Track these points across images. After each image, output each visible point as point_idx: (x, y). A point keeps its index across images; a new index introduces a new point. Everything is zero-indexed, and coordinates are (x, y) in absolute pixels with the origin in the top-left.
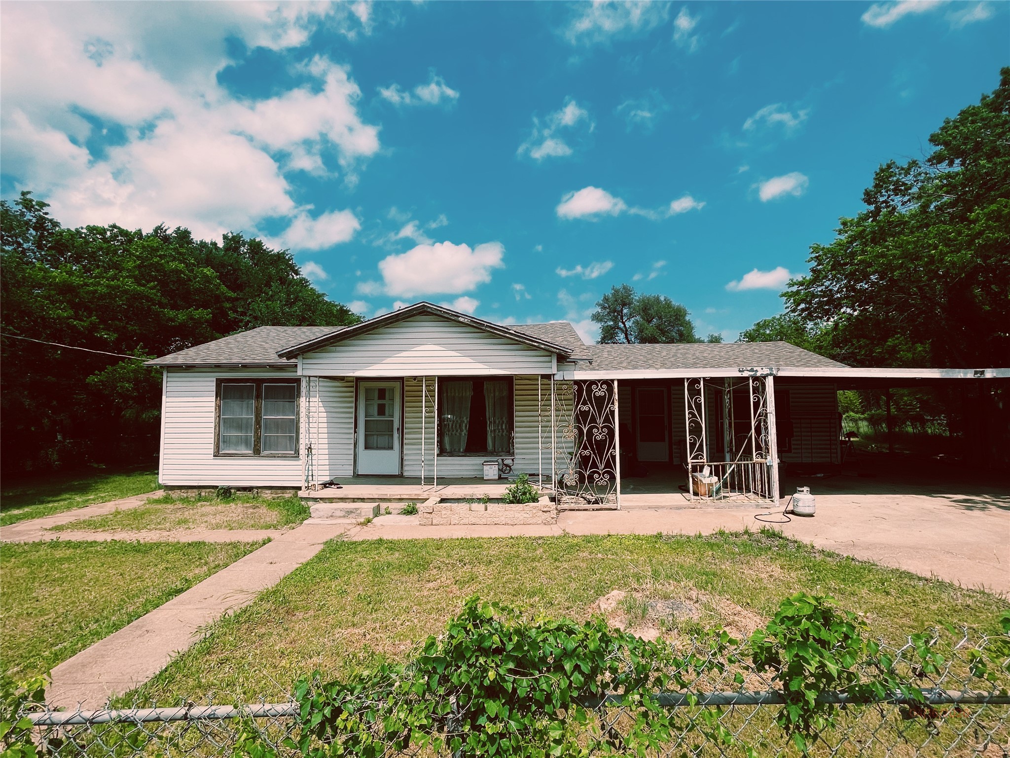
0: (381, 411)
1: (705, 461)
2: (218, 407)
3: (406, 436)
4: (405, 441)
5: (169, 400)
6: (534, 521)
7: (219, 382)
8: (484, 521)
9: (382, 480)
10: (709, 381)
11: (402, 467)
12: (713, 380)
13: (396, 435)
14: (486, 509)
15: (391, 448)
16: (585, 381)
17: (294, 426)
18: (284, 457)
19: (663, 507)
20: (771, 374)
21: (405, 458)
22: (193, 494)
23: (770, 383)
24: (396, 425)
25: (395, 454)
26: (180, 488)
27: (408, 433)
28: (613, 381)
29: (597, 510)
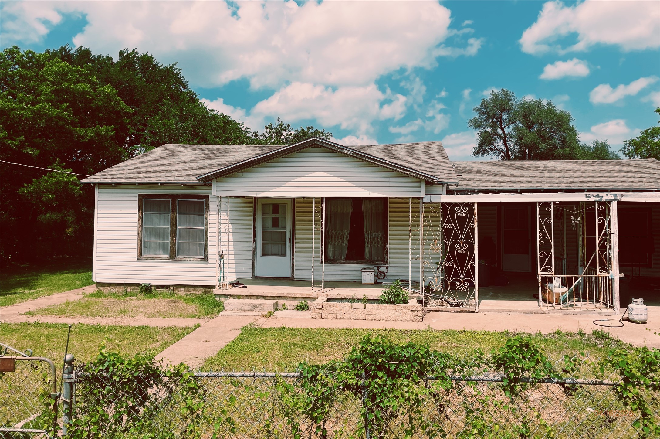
0: (275, 223)
1: (553, 273)
2: (141, 219)
3: (296, 245)
4: (295, 250)
5: (99, 212)
6: (404, 318)
7: (141, 197)
8: (363, 317)
9: (277, 281)
10: (559, 205)
11: (293, 272)
12: (561, 203)
13: (288, 244)
14: (365, 308)
15: (284, 255)
16: (449, 204)
17: (204, 235)
18: (195, 260)
19: (515, 311)
20: (615, 200)
21: (295, 263)
22: (120, 290)
23: (614, 207)
24: (288, 235)
25: (286, 260)
26: (110, 284)
27: (298, 243)
28: (473, 204)
29: (458, 312)
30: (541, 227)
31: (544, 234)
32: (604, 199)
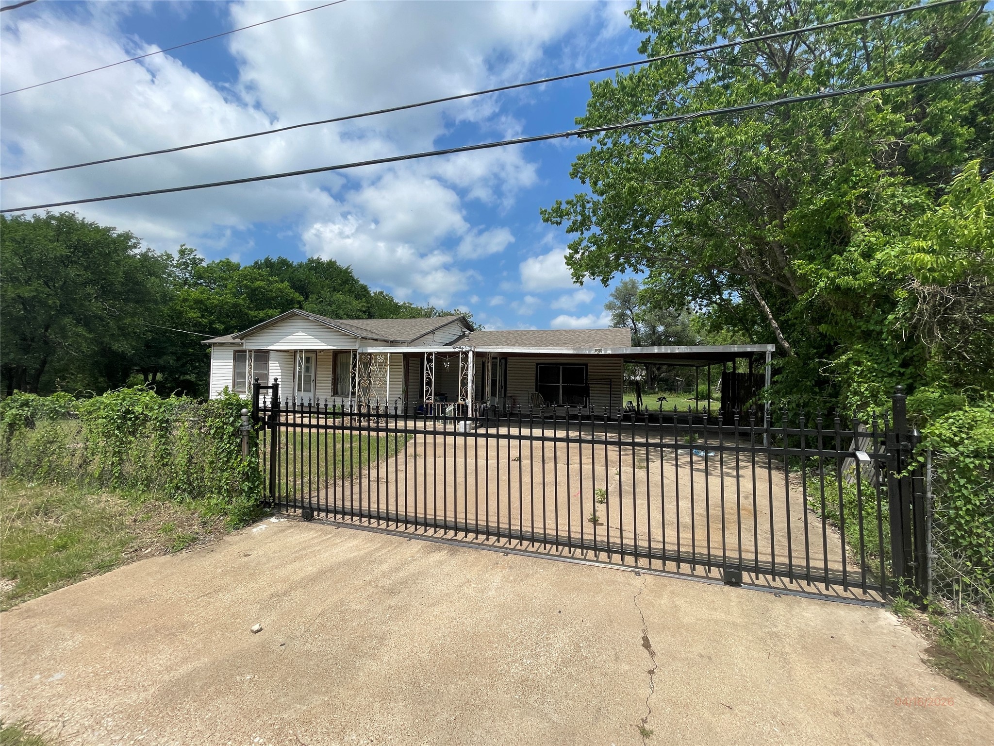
0: (307, 370)
1: (433, 401)
2: (234, 366)
3: (317, 384)
4: (316, 387)
5: (214, 362)
7: (235, 352)
13: (312, 384)
15: (310, 391)
17: (266, 377)
20: (471, 350)
23: (470, 355)
24: (312, 378)
28: (387, 353)
30: (427, 370)
31: (429, 375)
32: (464, 350)
